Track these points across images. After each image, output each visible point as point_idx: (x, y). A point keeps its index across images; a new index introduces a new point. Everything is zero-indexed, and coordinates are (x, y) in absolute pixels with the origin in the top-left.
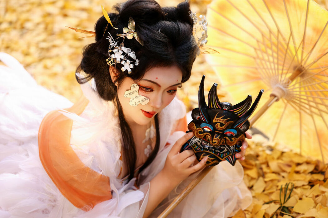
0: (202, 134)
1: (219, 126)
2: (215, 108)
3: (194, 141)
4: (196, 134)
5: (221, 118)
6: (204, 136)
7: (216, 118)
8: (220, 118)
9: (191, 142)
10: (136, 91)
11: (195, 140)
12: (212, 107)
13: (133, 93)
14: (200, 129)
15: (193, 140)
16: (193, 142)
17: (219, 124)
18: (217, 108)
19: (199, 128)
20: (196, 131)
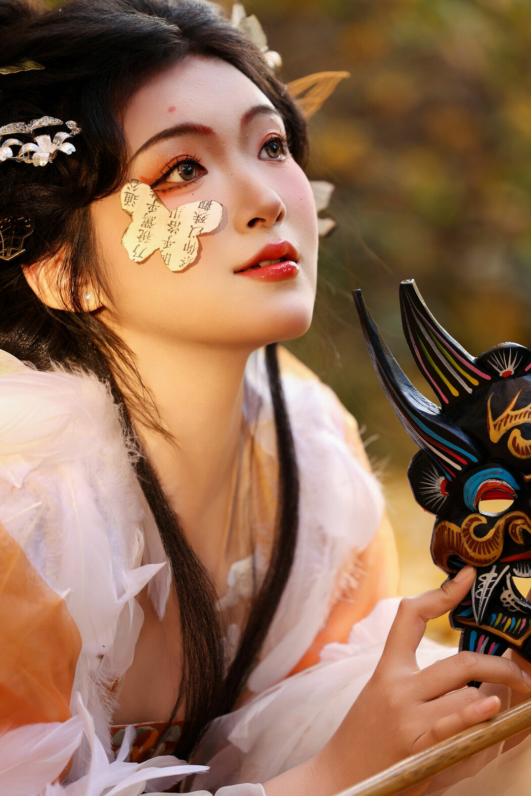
0: (492, 532)
1: (522, 442)
2: (470, 391)
3: (483, 591)
4: (470, 547)
5: (514, 410)
6: (501, 535)
7: (494, 418)
8: (509, 411)
9: (477, 600)
10: (151, 208)
11: (486, 583)
12: (455, 393)
13: (148, 223)
14: (472, 521)
15: (477, 589)
16: (482, 597)
17: (516, 433)
18: (475, 382)
19: (466, 521)
20: (464, 540)
